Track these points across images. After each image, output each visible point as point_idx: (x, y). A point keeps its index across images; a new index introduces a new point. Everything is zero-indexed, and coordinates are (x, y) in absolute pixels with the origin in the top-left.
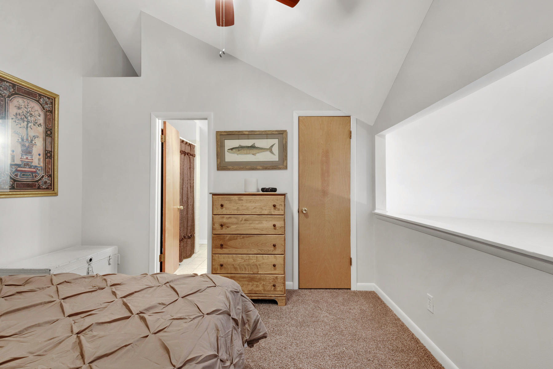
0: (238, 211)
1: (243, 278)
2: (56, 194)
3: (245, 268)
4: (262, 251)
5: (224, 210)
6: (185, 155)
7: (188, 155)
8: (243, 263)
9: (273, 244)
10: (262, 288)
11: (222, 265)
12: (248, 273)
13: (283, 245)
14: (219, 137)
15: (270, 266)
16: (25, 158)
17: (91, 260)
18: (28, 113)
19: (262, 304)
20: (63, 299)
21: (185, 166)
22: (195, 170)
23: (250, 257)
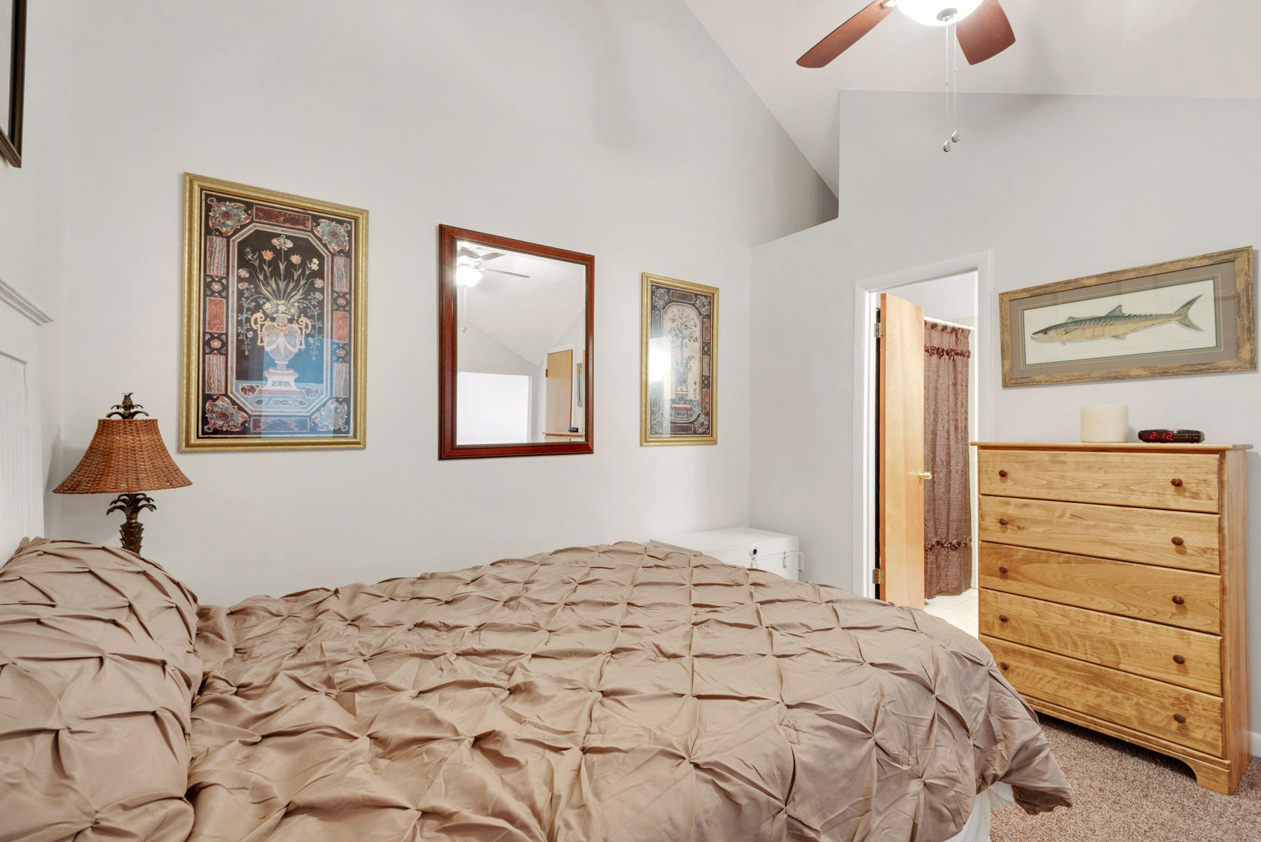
0: (1051, 491)
1: (1068, 666)
2: (715, 442)
3: (1075, 643)
4: (1132, 608)
5: (1010, 486)
6: (940, 356)
7: (948, 354)
8: (1068, 629)
9: (1173, 595)
10: (1134, 713)
11: (1004, 620)
12: (1085, 659)
13: (1217, 605)
14: (1007, 306)
15: (1164, 657)
16: (679, 389)
17: (755, 552)
18: (683, 325)
19: (1136, 758)
20: (695, 585)
21: (941, 380)
22: (970, 388)
23: (1088, 616)
